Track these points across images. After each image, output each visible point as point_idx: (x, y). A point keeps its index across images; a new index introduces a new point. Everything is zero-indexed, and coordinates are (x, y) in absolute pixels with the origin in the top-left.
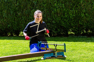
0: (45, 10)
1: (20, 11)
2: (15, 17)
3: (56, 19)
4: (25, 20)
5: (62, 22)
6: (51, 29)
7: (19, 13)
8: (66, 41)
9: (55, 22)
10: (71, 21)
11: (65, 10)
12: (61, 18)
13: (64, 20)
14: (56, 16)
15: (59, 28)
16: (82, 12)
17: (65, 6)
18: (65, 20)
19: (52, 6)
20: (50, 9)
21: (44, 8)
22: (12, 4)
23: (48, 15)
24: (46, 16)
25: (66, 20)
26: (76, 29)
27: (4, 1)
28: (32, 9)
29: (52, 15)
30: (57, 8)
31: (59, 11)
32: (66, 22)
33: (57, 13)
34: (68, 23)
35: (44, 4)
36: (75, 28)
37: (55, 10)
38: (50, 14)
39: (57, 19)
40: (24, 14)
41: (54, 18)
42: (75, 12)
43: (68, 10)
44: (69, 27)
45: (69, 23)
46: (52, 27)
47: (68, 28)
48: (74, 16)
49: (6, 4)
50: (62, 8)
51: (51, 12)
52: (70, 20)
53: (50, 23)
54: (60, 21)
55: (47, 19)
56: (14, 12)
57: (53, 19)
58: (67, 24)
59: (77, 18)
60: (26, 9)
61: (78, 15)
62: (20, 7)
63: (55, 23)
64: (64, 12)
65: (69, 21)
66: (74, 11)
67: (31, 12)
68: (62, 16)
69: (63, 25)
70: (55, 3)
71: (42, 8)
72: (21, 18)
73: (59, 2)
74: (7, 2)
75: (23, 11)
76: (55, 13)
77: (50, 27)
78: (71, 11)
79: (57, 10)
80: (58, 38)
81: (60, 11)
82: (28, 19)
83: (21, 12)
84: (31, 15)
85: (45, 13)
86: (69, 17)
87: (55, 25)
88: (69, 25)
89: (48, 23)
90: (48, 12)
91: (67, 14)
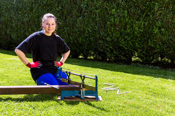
0: (97, 19)
1: (63, 18)
4: (68, 33)
5: (121, 40)
6: (103, 50)
7: (61, 22)
9: (110, 39)
10: (136, 39)
11: (127, 20)
12: (121, 33)
14: (112, 29)
15: (116, 50)
16: (156, 26)
17: (128, 13)
19: (108, 14)
20: (104, 17)
21: (96, 15)
22: (52, 8)
23: (101, 27)
24: (99, 29)
25: (128, 37)
26: (143, 54)
27: (43, 3)
28: (79, 17)
29: (107, 28)
30: (115, 17)
31: (118, 21)
32: (128, 41)
33: (115, 25)
34: (130, 42)
35: (97, 9)
36: (141, 52)
37: (112, 20)
38: (105, 25)
39: (113, 34)
40: (67, 24)
41: (109, 33)
42: (144, 24)
43: (132, 21)
44: (132, 48)
45: (132, 43)
46: (106, 47)
47: (130, 51)
48: (140, 32)
49: (44, 7)
50: (123, 16)
51: (106, 23)
52: (134, 37)
53: (103, 40)
54: (118, 38)
55: (100, 33)
57: (108, 35)
58: (129, 44)
59: (147, 35)
60: (71, 17)
61: (148, 30)
62: (63, 13)
63: (110, 41)
64: (126, 24)
65: (132, 39)
66: (141, 24)
67: (77, 21)
68: (123, 30)
70: (113, 8)
71: (93, 15)
72: (62, 30)
73: (120, 8)
74: (46, 5)
75: (66, 18)
76: (111, 25)
77: (102, 47)
78: (137, 22)
79: (114, 20)
80: (114, 64)
81: (120, 22)
82: (73, 32)
84: (77, 25)
85: (97, 24)
86: (133, 33)
87: (110, 44)
88: (133, 46)
89: (100, 40)
90: (101, 22)
91: (130, 28)
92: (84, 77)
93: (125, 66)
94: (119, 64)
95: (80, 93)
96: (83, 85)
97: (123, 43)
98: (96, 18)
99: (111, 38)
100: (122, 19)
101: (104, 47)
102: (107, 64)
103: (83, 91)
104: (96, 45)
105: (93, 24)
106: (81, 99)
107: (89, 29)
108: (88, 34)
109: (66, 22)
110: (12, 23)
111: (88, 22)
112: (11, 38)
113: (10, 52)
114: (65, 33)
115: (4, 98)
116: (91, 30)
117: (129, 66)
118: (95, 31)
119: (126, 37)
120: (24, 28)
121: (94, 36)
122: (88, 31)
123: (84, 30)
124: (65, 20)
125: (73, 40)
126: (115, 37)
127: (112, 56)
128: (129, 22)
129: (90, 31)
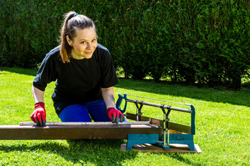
0: (179, 11)
1: (118, 11)
2: (105, 28)
3: (206, 35)
4: (127, 37)
5: (222, 47)
6: (190, 64)
7: (114, 17)
8: (224, 102)
9: (202, 46)
11: (234, 10)
12: (222, 34)
13: (228, 41)
14: (207, 27)
15: (213, 64)
18: (234, 41)
20: (192, 7)
21: (177, 4)
23: (187, 25)
24: (181, 28)
25: (236, 41)
28: (145, 8)
29: (197, 26)
30: (211, 7)
31: (217, 13)
32: (235, 48)
33: (211, 21)
34: (239, 50)
37: (207, 11)
38: (193, 21)
39: (208, 37)
40: (126, 20)
41: (201, 34)
43: (244, 12)
44: (243, 61)
45: (243, 51)
46: (195, 59)
47: (239, 66)
50: (227, 4)
51: (195, 17)
52: (247, 41)
53: (190, 47)
54: (217, 43)
55: (183, 35)
56: (103, 16)
57: (199, 38)
58: (238, 52)
60: (132, 8)
62: (118, 1)
63: (202, 49)
64: (232, 18)
65: (243, 43)
67: (142, 15)
68: (226, 28)
69: (225, 54)
71: (172, 3)
72: (117, 31)
75: (123, 12)
76: (205, 21)
77: (188, 59)
79: (210, 11)
80: (209, 90)
81: (222, 14)
82: (135, 35)
83: (120, 15)
84: (142, 22)
85: (178, 19)
86: (246, 33)
87: (201, 55)
88: (245, 56)
89: (184, 47)
90: (186, 16)
91: (239, 24)
92: (169, 109)
93: (231, 93)
94: (218, 89)
95: (161, 139)
96: (167, 123)
97: (226, 51)
98: (176, 8)
99: (204, 43)
100: (225, 9)
101: (191, 60)
102: (197, 90)
103: (167, 135)
104: (177, 56)
105: (170, 20)
106: (164, 148)
107: (164, 29)
108: (162, 36)
109: (123, 18)
110: (31, 23)
111: (163, 15)
112: (30, 47)
113: (28, 70)
114: (122, 37)
115: (29, 145)
116: (168, 30)
117: (238, 93)
118: (174, 31)
119: (233, 41)
120: (51, 30)
121: (173, 41)
122: (163, 32)
123: (155, 30)
124: (121, 15)
125: (136, 49)
126: (212, 41)
127: (206, 75)
128: (238, 14)
129: (167, 32)
